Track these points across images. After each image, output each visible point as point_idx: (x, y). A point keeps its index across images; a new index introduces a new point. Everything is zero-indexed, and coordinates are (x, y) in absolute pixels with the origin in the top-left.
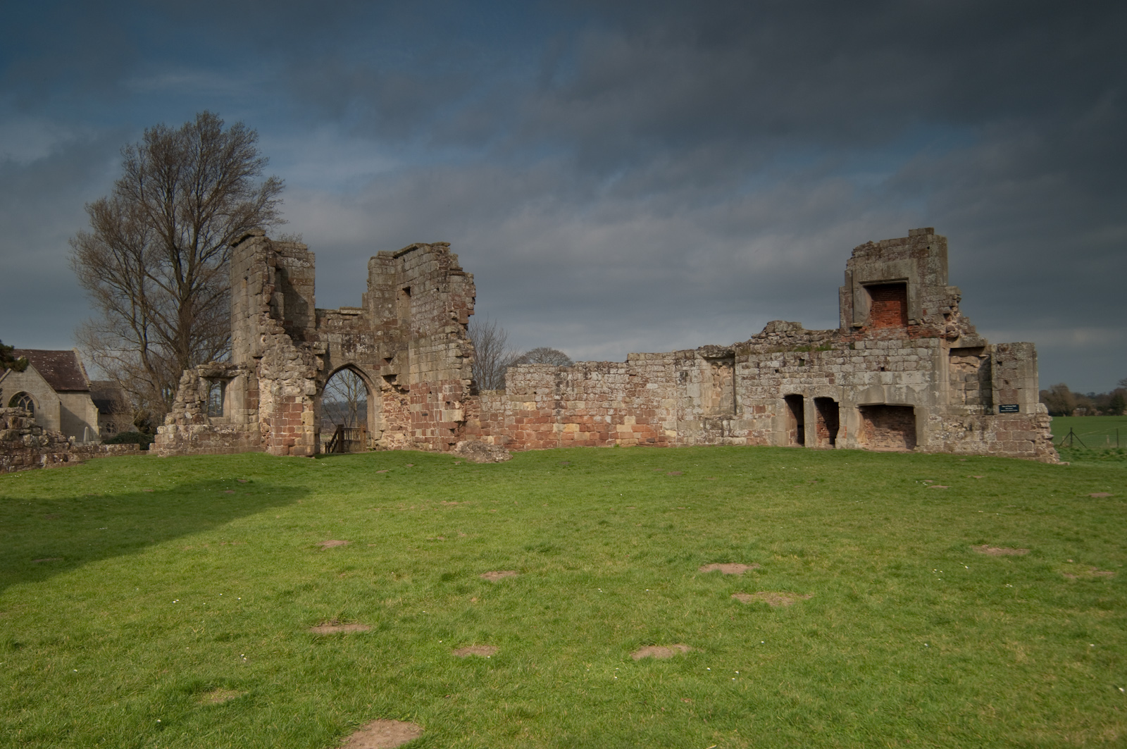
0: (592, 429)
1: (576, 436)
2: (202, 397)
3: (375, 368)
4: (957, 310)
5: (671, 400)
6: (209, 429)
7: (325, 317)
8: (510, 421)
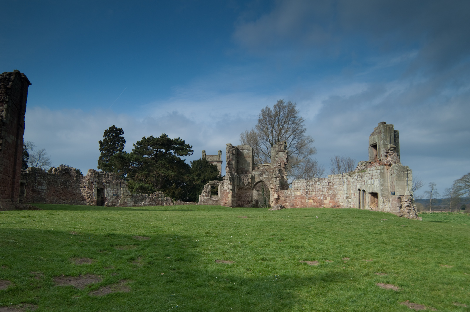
0: (317, 201)
1: (312, 204)
2: (209, 190)
3: (269, 182)
4: (391, 153)
5: (341, 191)
6: (209, 198)
7: (258, 166)
8: (293, 198)
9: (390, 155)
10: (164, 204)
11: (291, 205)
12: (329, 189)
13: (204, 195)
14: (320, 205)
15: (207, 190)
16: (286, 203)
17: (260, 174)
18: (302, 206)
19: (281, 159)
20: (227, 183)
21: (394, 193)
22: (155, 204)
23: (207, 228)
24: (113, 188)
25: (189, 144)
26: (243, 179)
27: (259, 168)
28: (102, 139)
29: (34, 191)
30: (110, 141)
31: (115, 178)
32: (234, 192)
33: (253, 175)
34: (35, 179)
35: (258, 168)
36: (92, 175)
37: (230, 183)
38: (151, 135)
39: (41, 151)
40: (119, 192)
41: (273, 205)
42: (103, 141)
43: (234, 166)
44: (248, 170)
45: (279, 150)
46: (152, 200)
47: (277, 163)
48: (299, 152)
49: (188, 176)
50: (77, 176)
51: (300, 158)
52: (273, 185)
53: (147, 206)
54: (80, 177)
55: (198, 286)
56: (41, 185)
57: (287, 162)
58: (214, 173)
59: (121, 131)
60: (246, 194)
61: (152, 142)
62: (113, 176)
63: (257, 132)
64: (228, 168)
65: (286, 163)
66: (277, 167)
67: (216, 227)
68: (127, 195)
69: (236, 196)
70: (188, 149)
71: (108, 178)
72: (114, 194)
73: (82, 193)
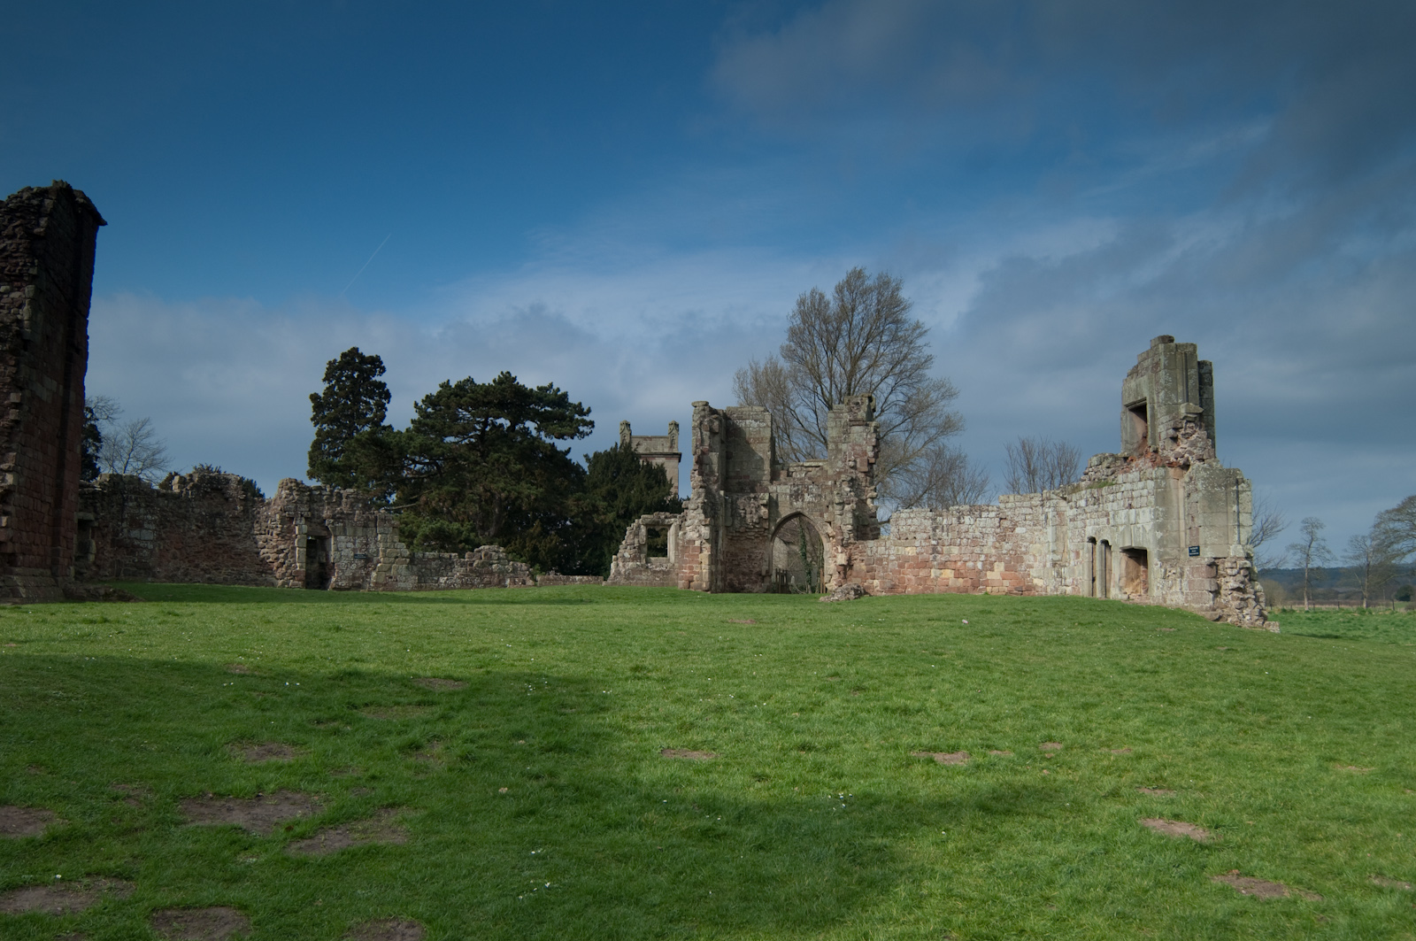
0: (965, 575)
1: (950, 584)
2: (641, 541)
3: (822, 515)
4: (1189, 431)
5: (1038, 545)
6: (642, 566)
7: (788, 470)
8: (893, 566)
9: (1187, 436)
10: (508, 581)
11: (889, 585)
12: (1002, 538)
13: (627, 555)
14: (975, 587)
15: (636, 540)
16: (871, 581)
17: (793, 492)
18: (921, 587)
19: (856, 447)
20: (696, 521)
21: (1198, 551)
22: (479, 584)
23: (636, 654)
24: (354, 535)
25: (580, 404)
26: (742, 508)
27: (791, 476)
28: (321, 388)
29: (118, 544)
30: (342, 393)
31: (360, 505)
32: (717, 546)
33: (774, 496)
34: (122, 507)
35: (789, 475)
36: (291, 497)
37: (705, 521)
38: (466, 377)
39: (139, 426)
40: (372, 548)
41: (832, 585)
42: (322, 396)
43: (715, 467)
44: (760, 481)
45: (850, 421)
46: (472, 571)
47: (846, 459)
48: (910, 427)
49: (578, 500)
50: (245, 499)
51: (914, 443)
52: (834, 524)
53: (455, 588)
54: (254, 502)
55: (609, 826)
56: (141, 526)
57: (876, 456)
58: (656, 489)
59: (376, 364)
60: (753, 553)
61: (470, 398)
62: (353, 500)
63: (784, 365)
64: (699, 475)
65: (873, 460)
66: (845, 472)
67: (664, 652)
68: (397, 557)
69: (722, 558)
70: (577, 416)
71: (340, 505)
72: (358, 553)
73: (263, 551)
